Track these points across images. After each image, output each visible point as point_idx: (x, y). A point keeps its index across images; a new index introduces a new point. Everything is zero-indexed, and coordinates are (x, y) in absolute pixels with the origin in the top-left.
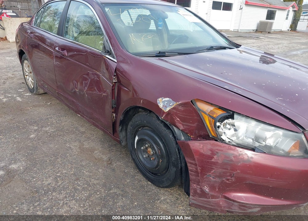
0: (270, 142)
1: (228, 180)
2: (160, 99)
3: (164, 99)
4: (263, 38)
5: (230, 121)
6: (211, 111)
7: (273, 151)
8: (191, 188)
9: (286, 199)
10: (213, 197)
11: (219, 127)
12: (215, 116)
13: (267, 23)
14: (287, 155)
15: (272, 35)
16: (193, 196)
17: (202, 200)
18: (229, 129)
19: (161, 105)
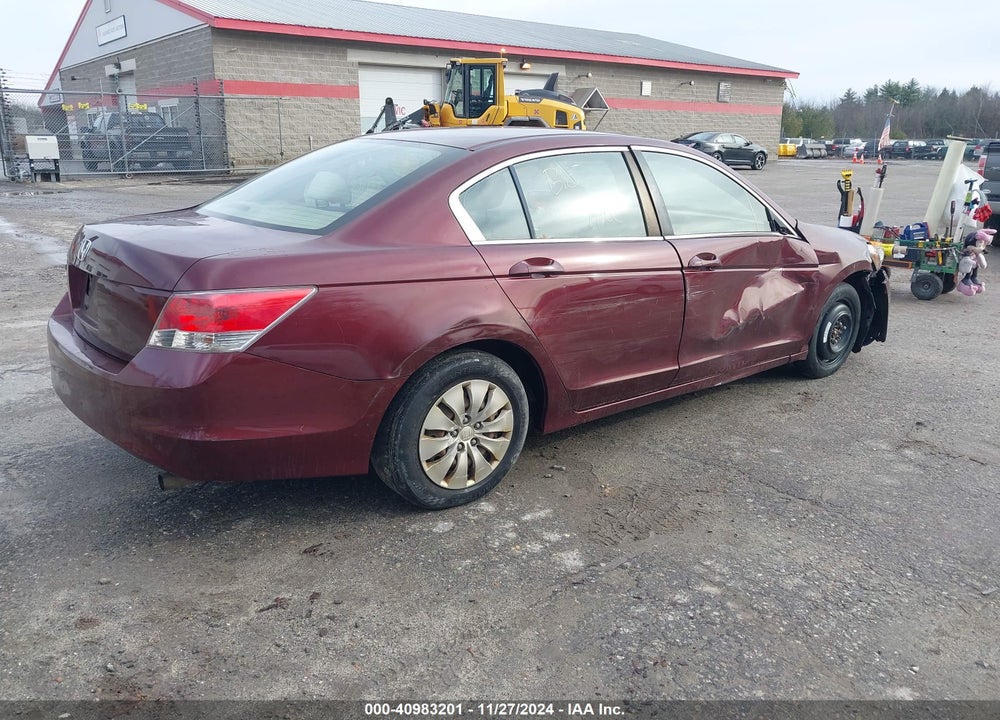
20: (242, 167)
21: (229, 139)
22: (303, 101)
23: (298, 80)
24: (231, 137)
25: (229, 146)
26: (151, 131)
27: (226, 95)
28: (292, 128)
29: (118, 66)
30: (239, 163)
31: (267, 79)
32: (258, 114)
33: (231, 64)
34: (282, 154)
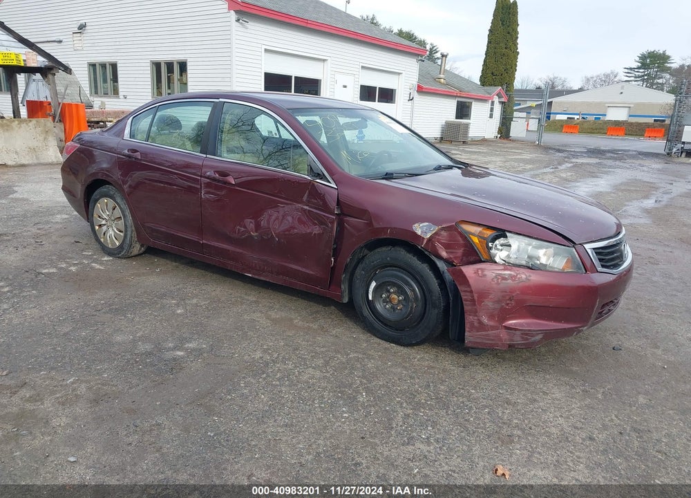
0: (543, 260)
1: (507, 304)
2: (416, 225)
3: (421, 225)
4: (458, 152)
5: (502, 241)
6: (480, 232)
7: (548, 268)
8: (466, 321)
9: (567, 321)
10: (493, 328)
11: (491, 248)
12: (486, 236)
13: (459, 125)
14: (561, 272)
15: (470, 146)
16: (469, 332)
17: (480, 335)
18: (502, 250)
19: (419, 232)
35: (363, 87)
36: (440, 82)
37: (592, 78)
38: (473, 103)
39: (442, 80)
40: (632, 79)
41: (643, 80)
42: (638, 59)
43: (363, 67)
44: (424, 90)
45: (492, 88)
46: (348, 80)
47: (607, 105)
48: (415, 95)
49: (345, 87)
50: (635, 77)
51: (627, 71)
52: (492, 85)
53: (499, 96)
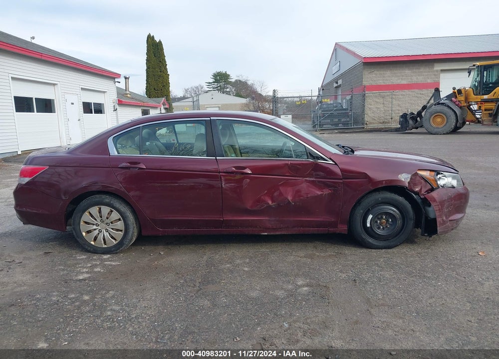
2: (400, 176)
3: (402, 175)
8: (438, 221)
12: (433, 175)
16: (439, 227)
19: (402, 179)
20: (371, 125)
21: (365, 112)
22: (407, 92)
23: (404, 82)
24: (367, 111)
25: (365, 116)
26: (330, 111)
27: (367, 92)
28: (399, 105)
29: (337, 83)
30: (370, 123)
31: (388, 83)
32: (382, 100)
33: (372, 78)
34: (392, 119)
35: (84, 103)
36: (127, 97)
37: (188, 89)
38: (150, 110)
39: (129, 95)
40: (211, 89)
41: (218, 90)
42: (212, 77)
43: (82, 89)
44: (123, 103)
45: (159, 99)
46: (74, 99)
47: (206, 106)
48: (117, 106)
49: (73, 104)
50: (213, 88)
51: (207, 84)
52: (156, 97)
53: (164, 104)
